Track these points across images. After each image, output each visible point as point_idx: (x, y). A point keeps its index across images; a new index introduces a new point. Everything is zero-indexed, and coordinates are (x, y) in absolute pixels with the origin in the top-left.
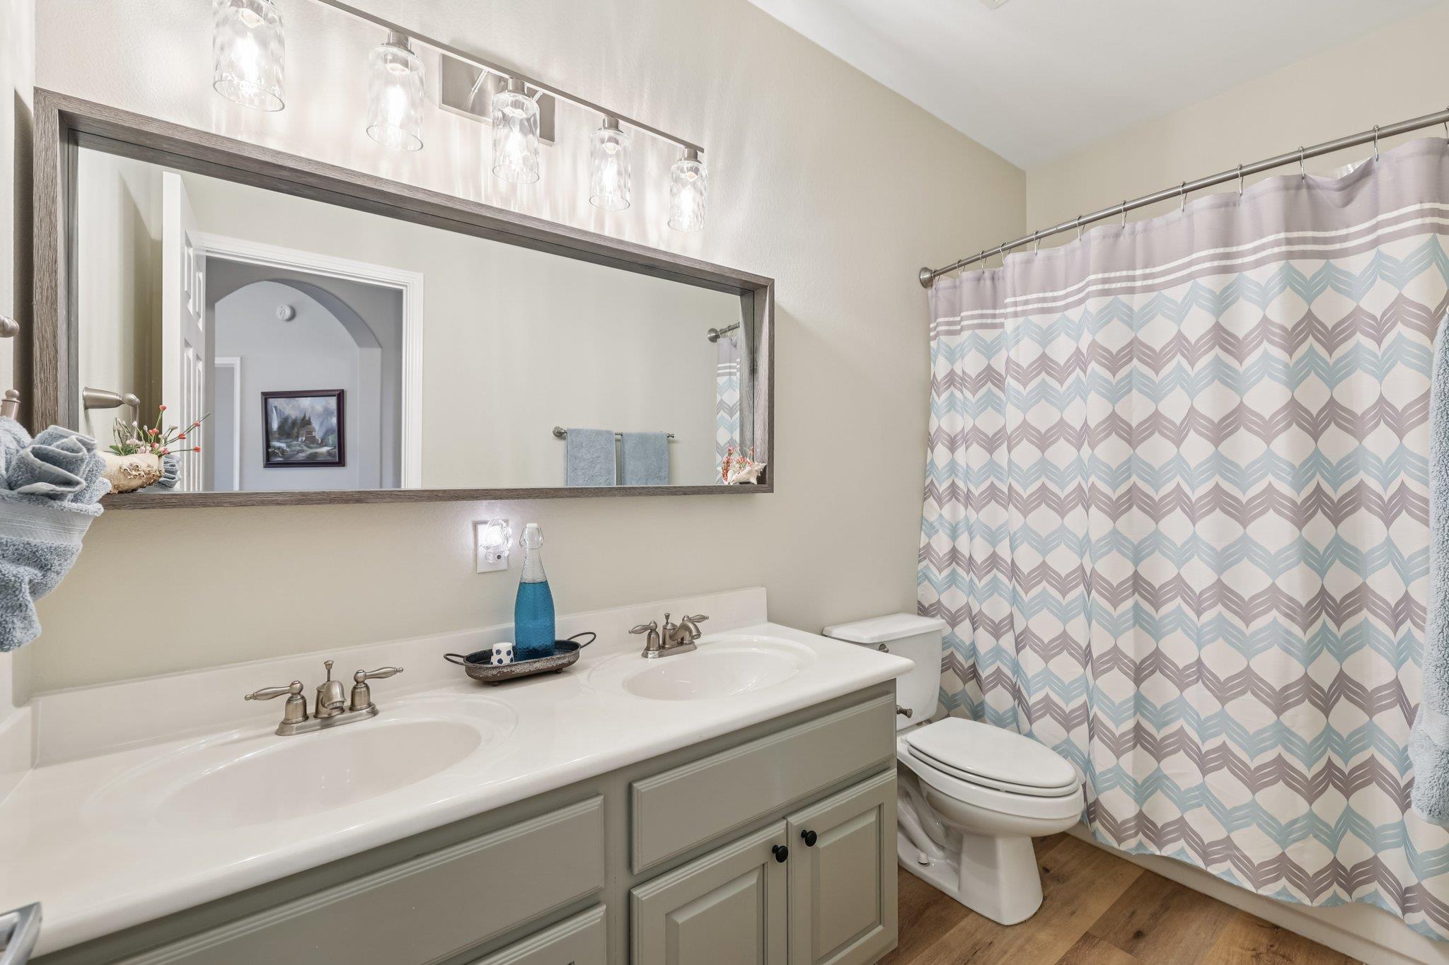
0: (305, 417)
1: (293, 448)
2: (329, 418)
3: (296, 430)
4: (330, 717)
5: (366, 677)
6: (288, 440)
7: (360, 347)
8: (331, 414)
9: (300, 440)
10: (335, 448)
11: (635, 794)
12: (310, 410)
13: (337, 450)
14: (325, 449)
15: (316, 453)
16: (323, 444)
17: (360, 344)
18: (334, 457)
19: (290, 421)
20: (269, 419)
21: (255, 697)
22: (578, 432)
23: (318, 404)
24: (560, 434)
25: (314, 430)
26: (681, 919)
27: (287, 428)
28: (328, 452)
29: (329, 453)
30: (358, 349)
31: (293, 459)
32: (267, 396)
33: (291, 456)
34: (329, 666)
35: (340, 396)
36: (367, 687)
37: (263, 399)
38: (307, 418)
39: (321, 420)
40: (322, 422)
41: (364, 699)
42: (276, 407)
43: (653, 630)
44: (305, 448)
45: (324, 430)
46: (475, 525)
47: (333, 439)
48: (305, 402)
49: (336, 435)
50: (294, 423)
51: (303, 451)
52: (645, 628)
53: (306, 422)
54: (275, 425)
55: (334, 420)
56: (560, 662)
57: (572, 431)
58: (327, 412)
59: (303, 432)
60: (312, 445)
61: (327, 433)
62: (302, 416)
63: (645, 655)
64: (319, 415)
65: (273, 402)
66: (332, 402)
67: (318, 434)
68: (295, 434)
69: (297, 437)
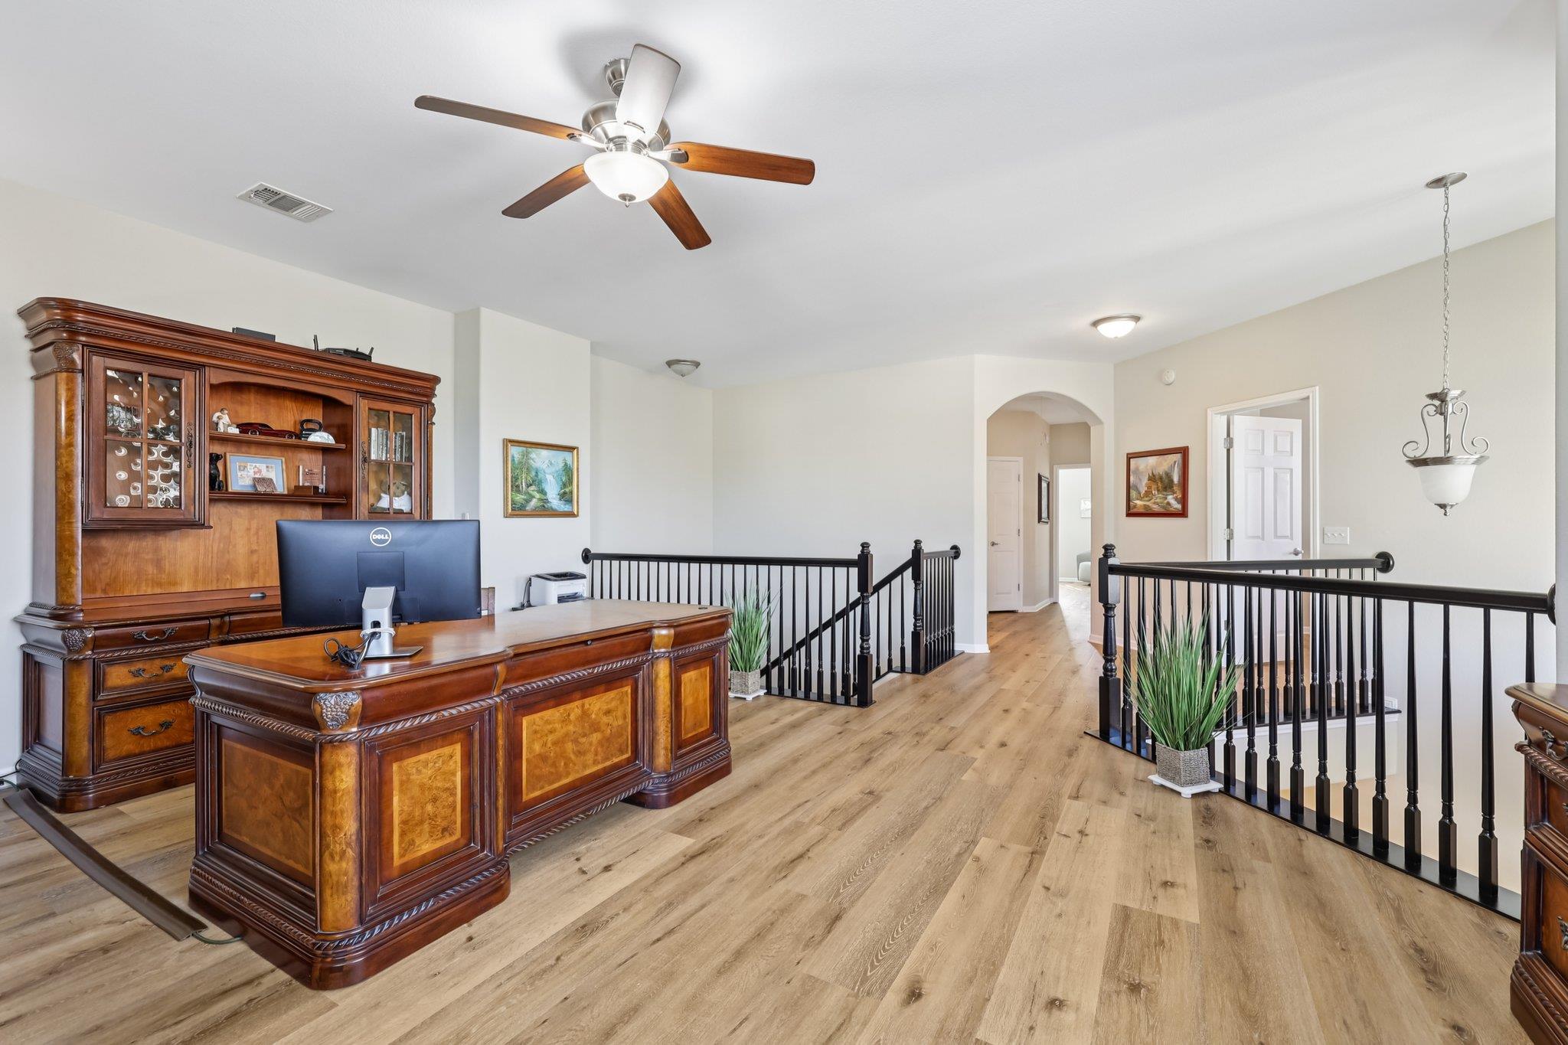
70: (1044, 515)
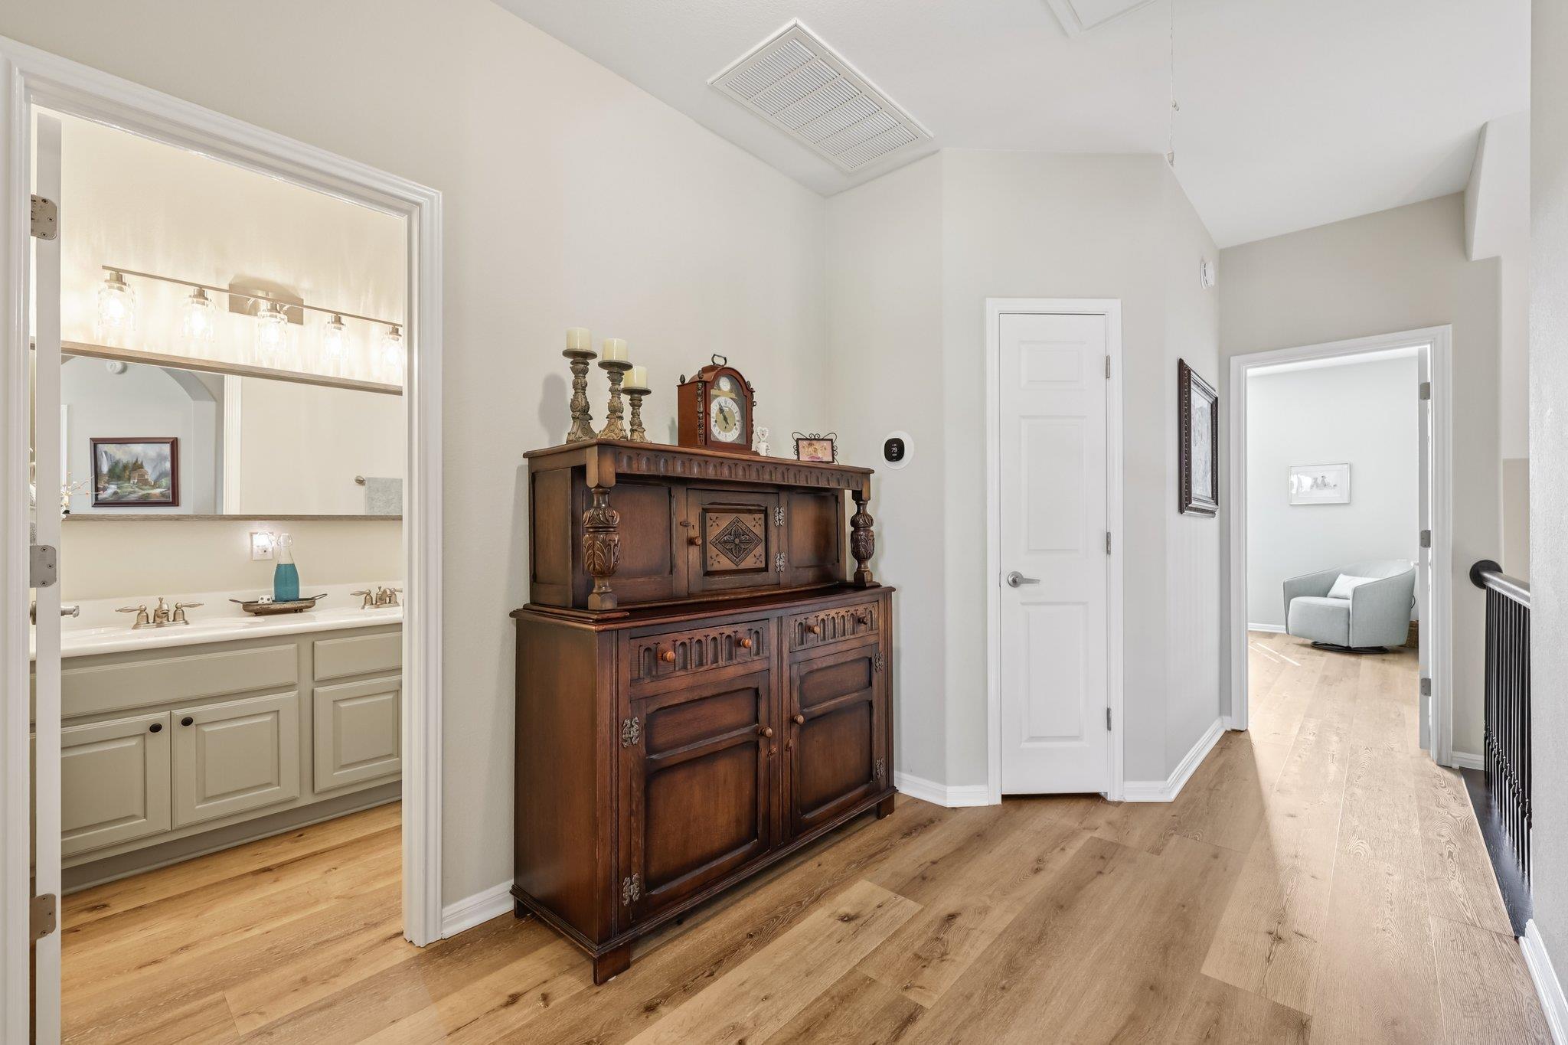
0: (137, 461)
1: (125, 490)
2: (163, 463)
3: (127, 473)
4: (161, 623)
5: (182, 606)
6: (119, 482)
7: (194, 400)
8: (165, 458)
9: (132, 482)
10: (169, 489)
11: (315, 646)
12: (142, 454)
13: (170, 491)
14: (157, 491)
15: (149, 494)
16: (155, 486)
17: (194, 398)
18: (168, 497)
19: (121, 465)
20: (99, 463)
21: (121, 611)
22: (375, 480)
23: (152, 450)
24: (360, 482)
25: (146, 473)
26: (343, 705)
27: (117, 471)
28: (161, 493)
29: (163, 495)
30: (192, 401)
31: (125, 499)
32: (96, 443)
33: (122, 497)
34: (161, 600)
35: (174, 444)
36: (183, 611)
37: (93, 445)
38: (139, 463)
39: (155, 463)
40: (155, 467)
41: (181, 616)
42: (106, 453)
43: (369, 594)
44: (137, 489)
45: (158, 474)
46: (251, 534)
47: (166, 482)
48: (138, 449)
49: (170, 478)
50: (125, 467)
51: (134, 492)
52: (362, 593)
53: (137, 466)
54: (105, 468)
55: (168, 465)
56: (300, 605)
57: (369, 479)
58: (161, 458)
59: (136, 475)
60: (144, 487)
61: (161, 475)
62: (135, 460)
63: (363, 608)
64: (152, 460)
65: (101, 447)
66: (166, 449)
67: (151, 477)
68: (127, 477)
69: (129, 479)
70: (1201, 487)
